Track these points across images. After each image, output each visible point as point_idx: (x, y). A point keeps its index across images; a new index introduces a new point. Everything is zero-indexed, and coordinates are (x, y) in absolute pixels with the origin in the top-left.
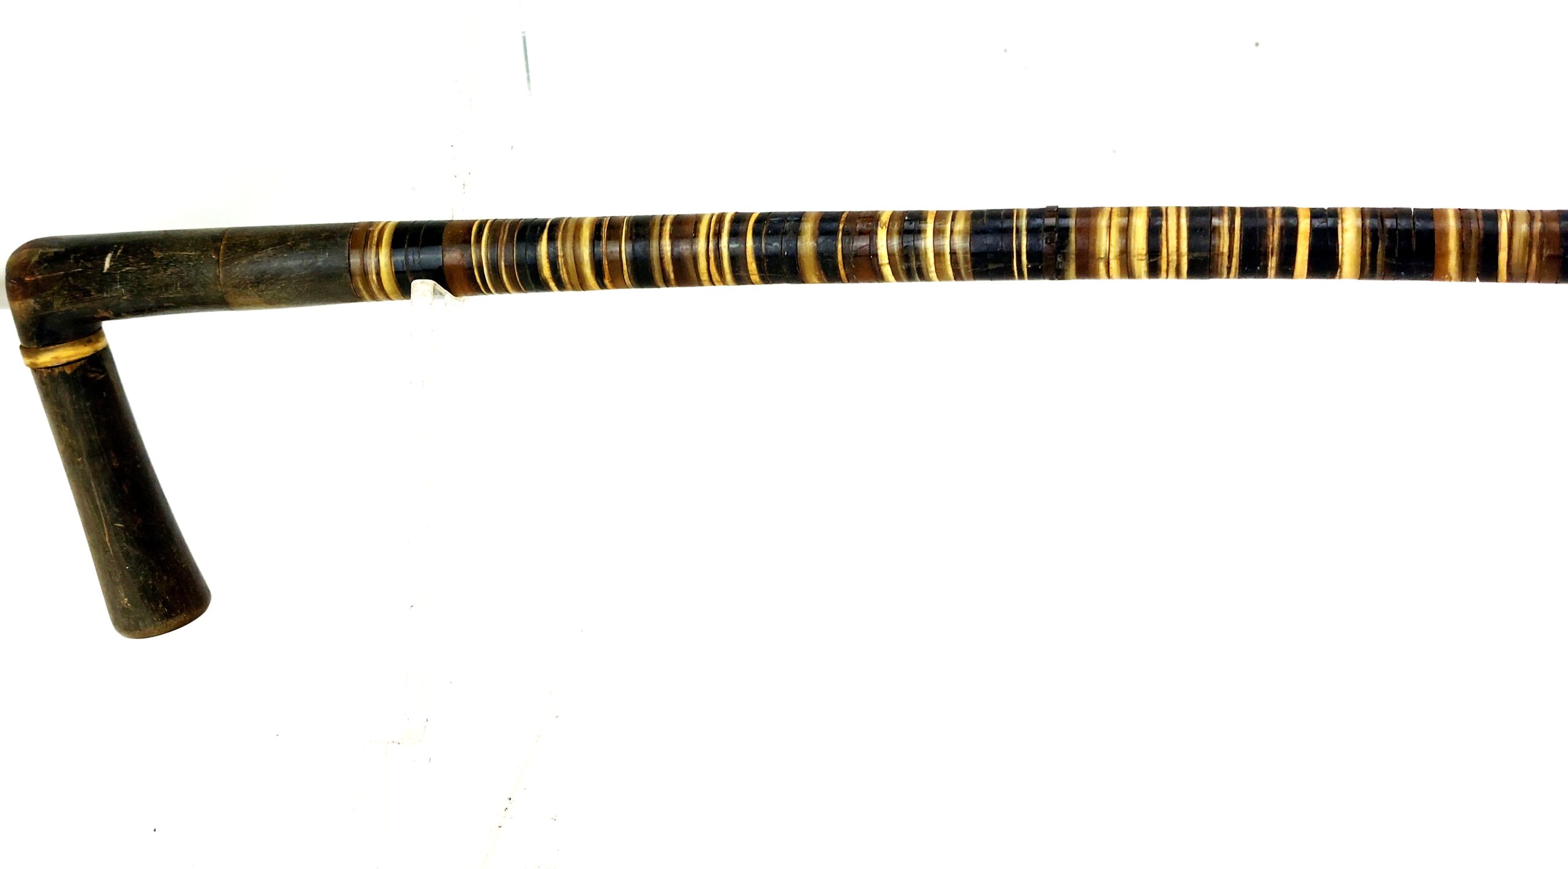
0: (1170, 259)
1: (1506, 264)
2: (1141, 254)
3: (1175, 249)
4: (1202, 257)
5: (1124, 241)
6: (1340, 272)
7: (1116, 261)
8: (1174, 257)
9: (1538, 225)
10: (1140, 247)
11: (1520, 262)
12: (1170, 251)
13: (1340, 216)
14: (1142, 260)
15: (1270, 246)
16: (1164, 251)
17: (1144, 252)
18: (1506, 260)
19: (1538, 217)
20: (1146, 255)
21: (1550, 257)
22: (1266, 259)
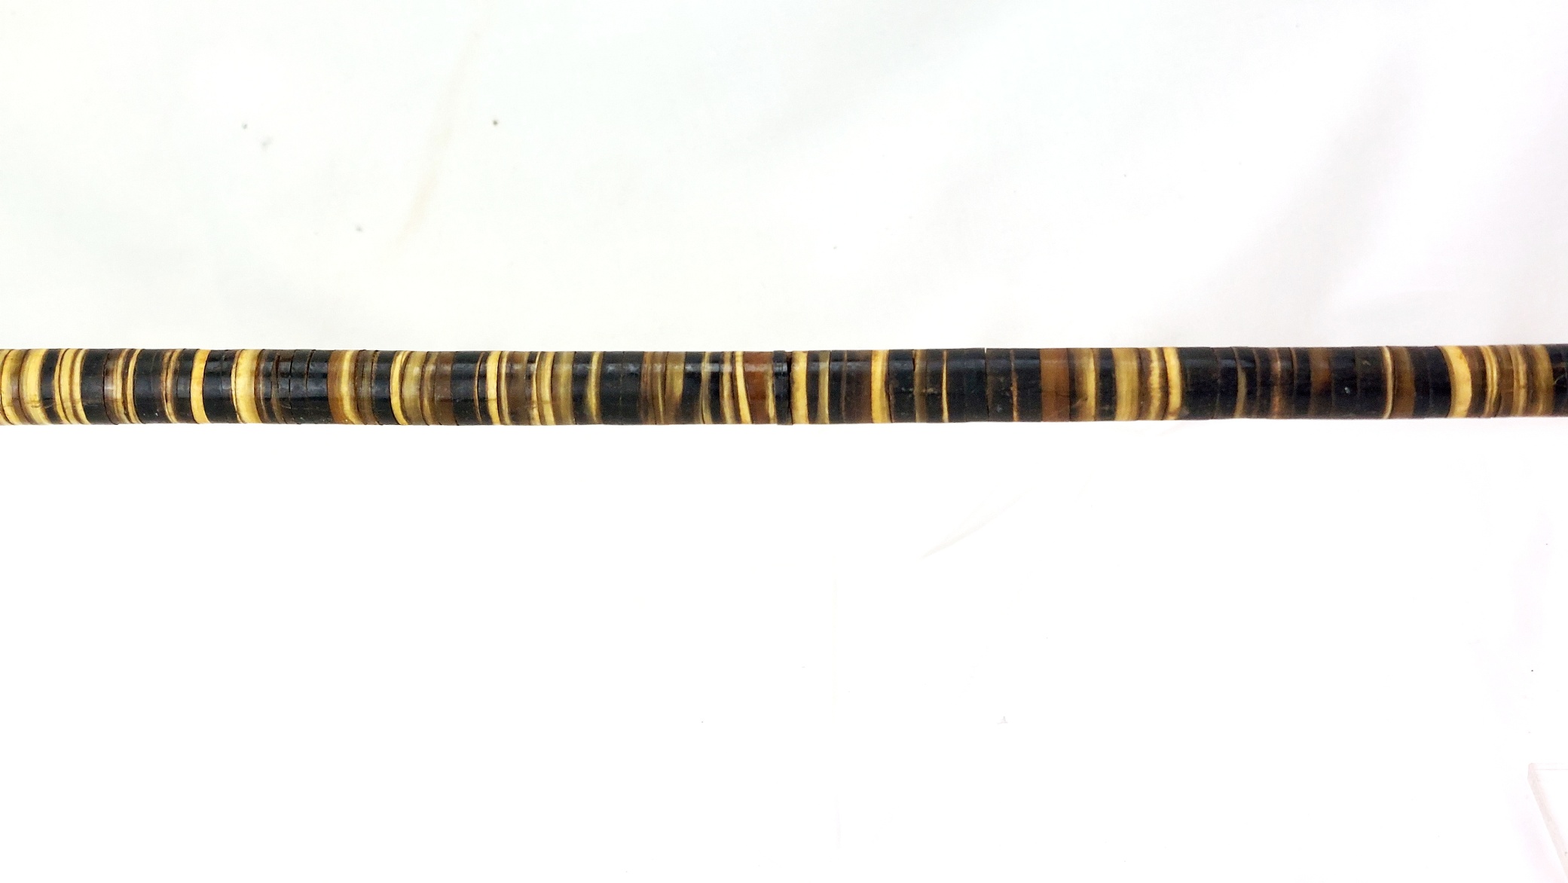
0: (65, 406)
1: (400, 409)
2: (34, 401)
3: (68, 396)
4: (97, 404)
5: (16, 387)
6: (240, 417)
7: (10, 408)
8: (67, 404)
9: (430, 368)
10: (32, 394)
11: (413, 404)
12: (63, 398)
13: (236, 359)
14: (36, 407)
15: (164, 392)
16: (57, 397)
17: (37, 399)
18: (399, 405)
19: (433, 359)
20: (40, 401)
21: (442, 401)
22: (162, 406)
